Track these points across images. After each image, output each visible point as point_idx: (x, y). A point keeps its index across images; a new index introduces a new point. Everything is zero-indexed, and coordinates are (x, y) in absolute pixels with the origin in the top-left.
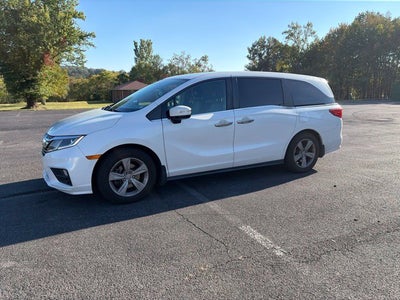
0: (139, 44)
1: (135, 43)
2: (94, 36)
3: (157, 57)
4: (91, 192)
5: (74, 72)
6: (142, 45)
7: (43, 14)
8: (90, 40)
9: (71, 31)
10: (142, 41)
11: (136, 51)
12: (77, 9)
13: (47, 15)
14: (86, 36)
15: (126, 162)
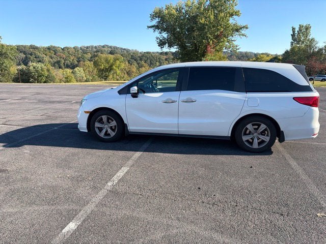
0: (297, 29)
1: (293, 29)
2: (247, 28)
3: (313, 40)
4: (87, 131)
5: (243, 56)
6: (300, 30)
7: (209, 17)
8: (243, 32)
9: (227, 27)
10: (301, 27)
11: (293, 35)
12: (236, 8)
13: (212, 17)
14: (241, 28)
15: (104, 118)
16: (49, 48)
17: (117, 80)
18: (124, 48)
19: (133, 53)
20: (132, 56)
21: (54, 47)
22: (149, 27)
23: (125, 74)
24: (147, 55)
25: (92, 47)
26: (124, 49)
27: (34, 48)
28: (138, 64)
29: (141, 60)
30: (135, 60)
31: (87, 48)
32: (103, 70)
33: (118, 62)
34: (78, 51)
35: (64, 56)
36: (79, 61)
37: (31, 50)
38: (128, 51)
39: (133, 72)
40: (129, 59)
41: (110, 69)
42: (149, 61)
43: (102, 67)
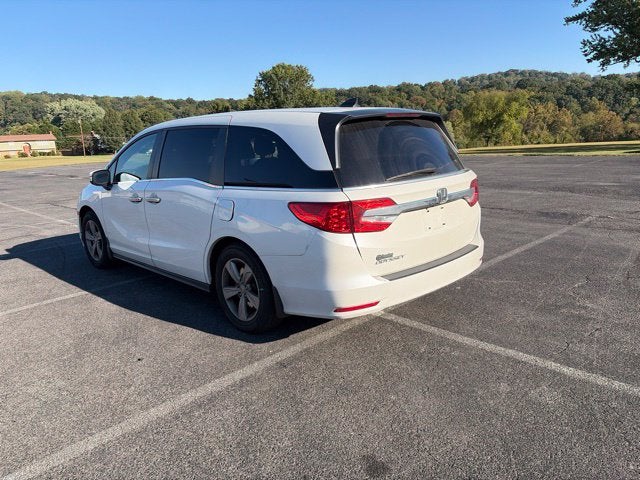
16: (399, 89)
17: (523, 143)
18: (553, 72)
19: (572, 81)
20: (568, 88)
21: (409, 85)
22: (569, 20)
23: (542, 129)
24: (607, 82)
25: (482, 77)
26: (555, 75)
27: (374, 92)
28: (582, 104)
29: (590, 94)
30: (575, 97)
31: (472, 80)
32: (482, 123)
33: (515, 106)
34: (451, 88)
35: (424, 101)
36: (449, 109)
37: (370, 94)
38: (561, 77)
39: (564, 124)
40: (560, 95)
41: (498, 120)
42: (611, 96)
43: (480, 118)
